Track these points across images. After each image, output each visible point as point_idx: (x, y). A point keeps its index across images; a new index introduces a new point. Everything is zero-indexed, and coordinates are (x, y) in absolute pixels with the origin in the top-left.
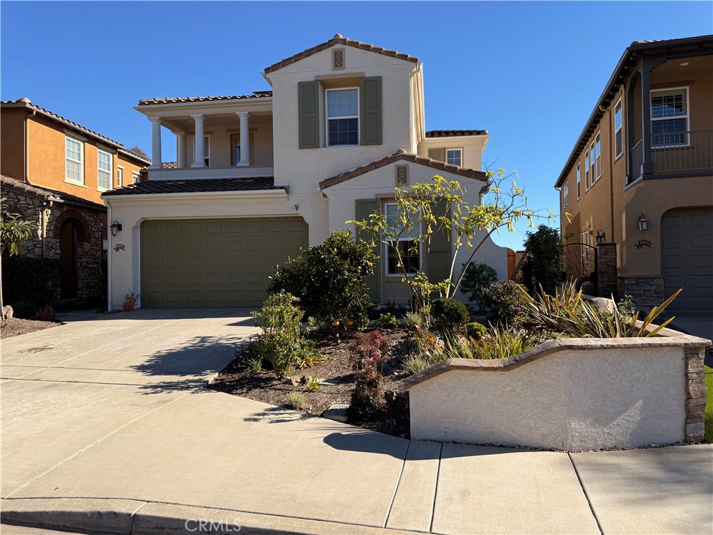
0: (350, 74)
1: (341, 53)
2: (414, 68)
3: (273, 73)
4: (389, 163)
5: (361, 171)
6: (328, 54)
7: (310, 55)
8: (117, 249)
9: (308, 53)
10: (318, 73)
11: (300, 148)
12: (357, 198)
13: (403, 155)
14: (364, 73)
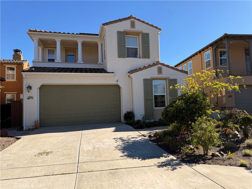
0: (137, 31)
1: (134, 22)
2: (159, 32)
3: (107, 26)
4: (155, 65)
5: (145, 68)
6: (128, 22)
7: (122, 21)
8: (29, 98)
9: (120, 20)
10: (125, 29)
11: (119, 57)
12: (144, 78)
13: (160, 63)
14: (142, 31)
